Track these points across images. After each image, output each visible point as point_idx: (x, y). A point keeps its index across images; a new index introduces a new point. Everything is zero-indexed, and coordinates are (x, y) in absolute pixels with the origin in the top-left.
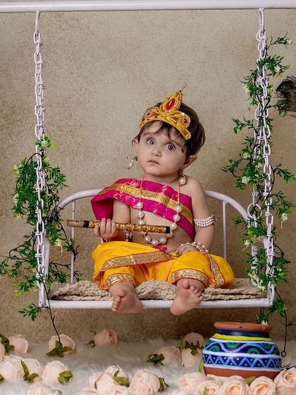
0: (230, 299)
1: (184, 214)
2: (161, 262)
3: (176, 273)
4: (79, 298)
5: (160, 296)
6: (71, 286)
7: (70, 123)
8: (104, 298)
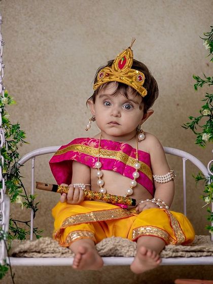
0: (191, 256)
1: (143, 171)
2: (121, 219)
3: (136, 230)
4: (39, 255)
5: (121, 253)
6: (31, 243)
7: (29, 79)
8: (64, 255)
